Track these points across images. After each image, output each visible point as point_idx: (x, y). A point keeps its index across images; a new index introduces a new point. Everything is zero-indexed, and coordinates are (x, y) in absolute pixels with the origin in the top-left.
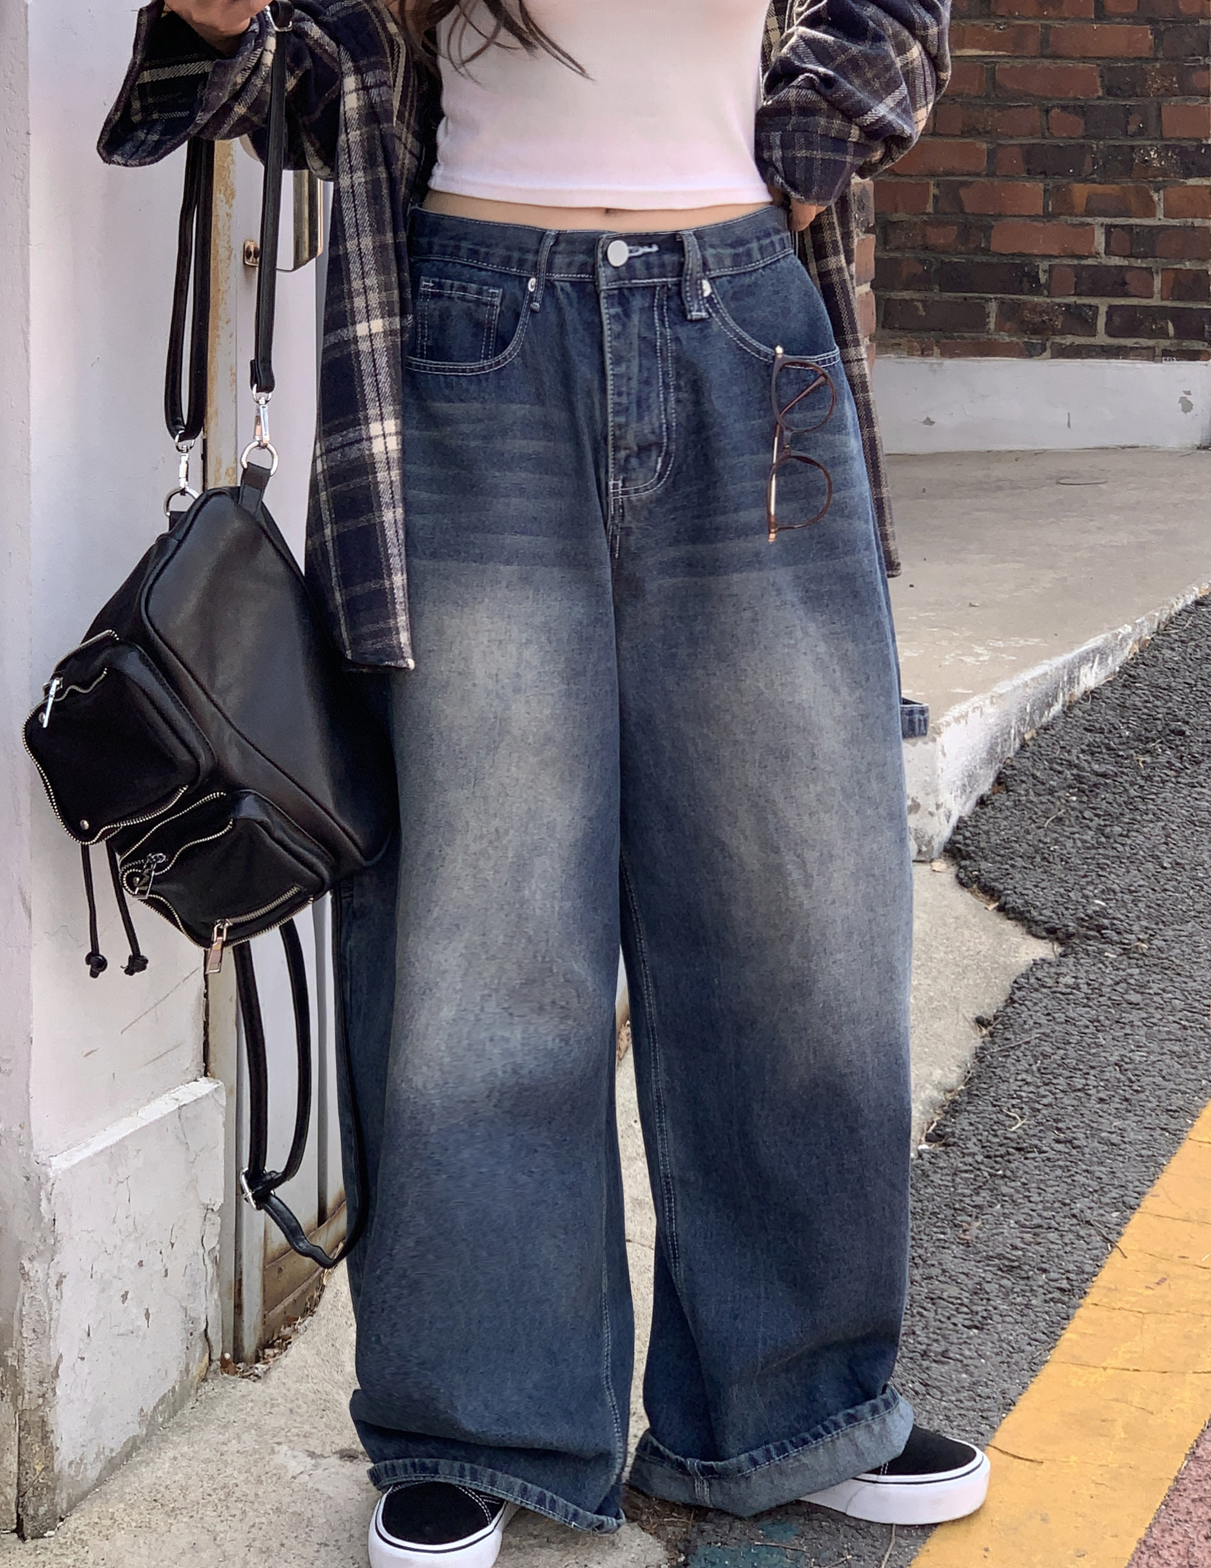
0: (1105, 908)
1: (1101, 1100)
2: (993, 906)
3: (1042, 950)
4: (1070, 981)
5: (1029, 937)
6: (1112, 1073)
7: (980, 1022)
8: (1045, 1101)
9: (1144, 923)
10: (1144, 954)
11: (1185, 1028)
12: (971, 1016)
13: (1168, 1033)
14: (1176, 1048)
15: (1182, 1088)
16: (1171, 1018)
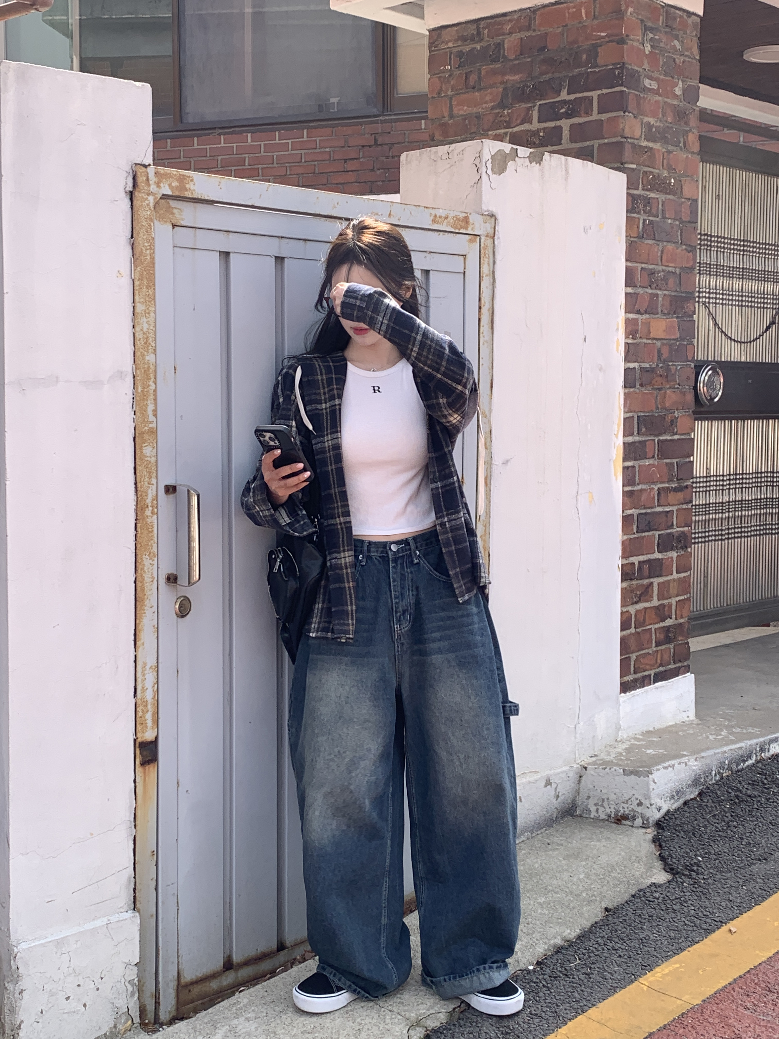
0: (700, 861)
1: (620, 956)
2: (658, 854)
3: (661, 877)
4: (657, 895)
5: (663, 871)
6: (635, 944)
7: (607, 909)
8: (597, 953)
9: (711, 871)
10: (700, 886)
11: (686, 925)
12: (604, 905)
13: (677, 927)
14: (672, 935)
15: (658, 955)
16: (683, 919)
